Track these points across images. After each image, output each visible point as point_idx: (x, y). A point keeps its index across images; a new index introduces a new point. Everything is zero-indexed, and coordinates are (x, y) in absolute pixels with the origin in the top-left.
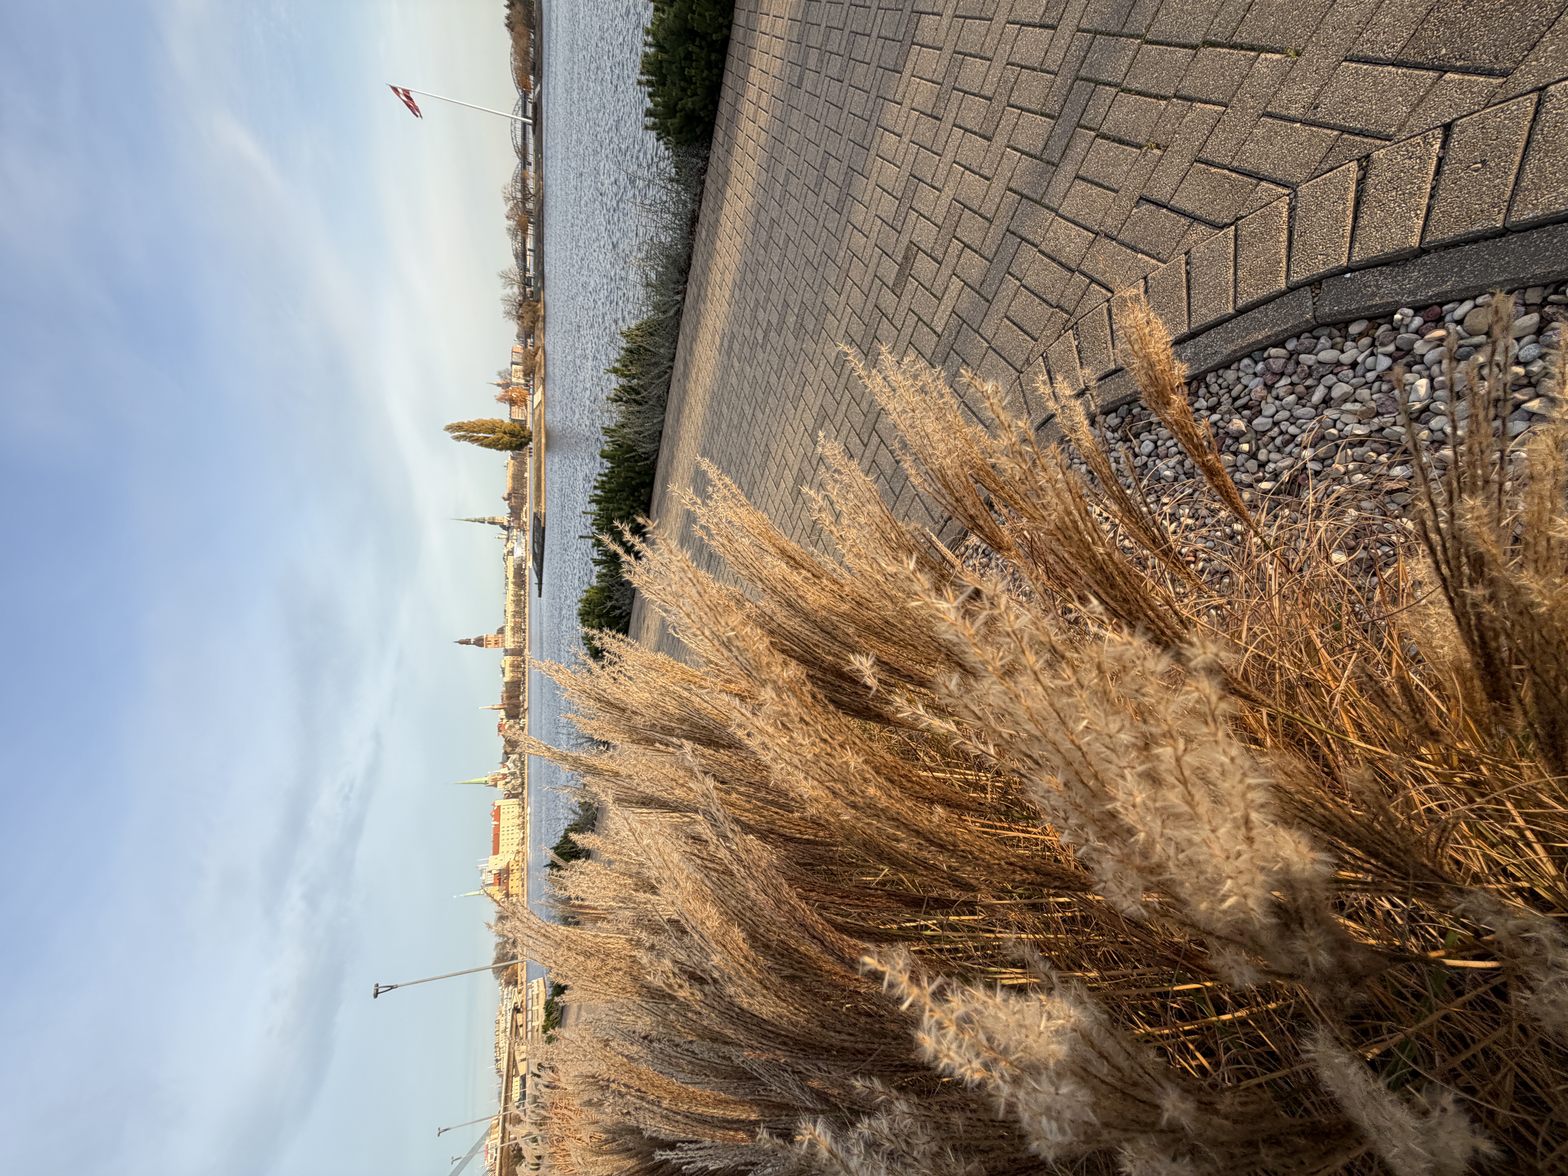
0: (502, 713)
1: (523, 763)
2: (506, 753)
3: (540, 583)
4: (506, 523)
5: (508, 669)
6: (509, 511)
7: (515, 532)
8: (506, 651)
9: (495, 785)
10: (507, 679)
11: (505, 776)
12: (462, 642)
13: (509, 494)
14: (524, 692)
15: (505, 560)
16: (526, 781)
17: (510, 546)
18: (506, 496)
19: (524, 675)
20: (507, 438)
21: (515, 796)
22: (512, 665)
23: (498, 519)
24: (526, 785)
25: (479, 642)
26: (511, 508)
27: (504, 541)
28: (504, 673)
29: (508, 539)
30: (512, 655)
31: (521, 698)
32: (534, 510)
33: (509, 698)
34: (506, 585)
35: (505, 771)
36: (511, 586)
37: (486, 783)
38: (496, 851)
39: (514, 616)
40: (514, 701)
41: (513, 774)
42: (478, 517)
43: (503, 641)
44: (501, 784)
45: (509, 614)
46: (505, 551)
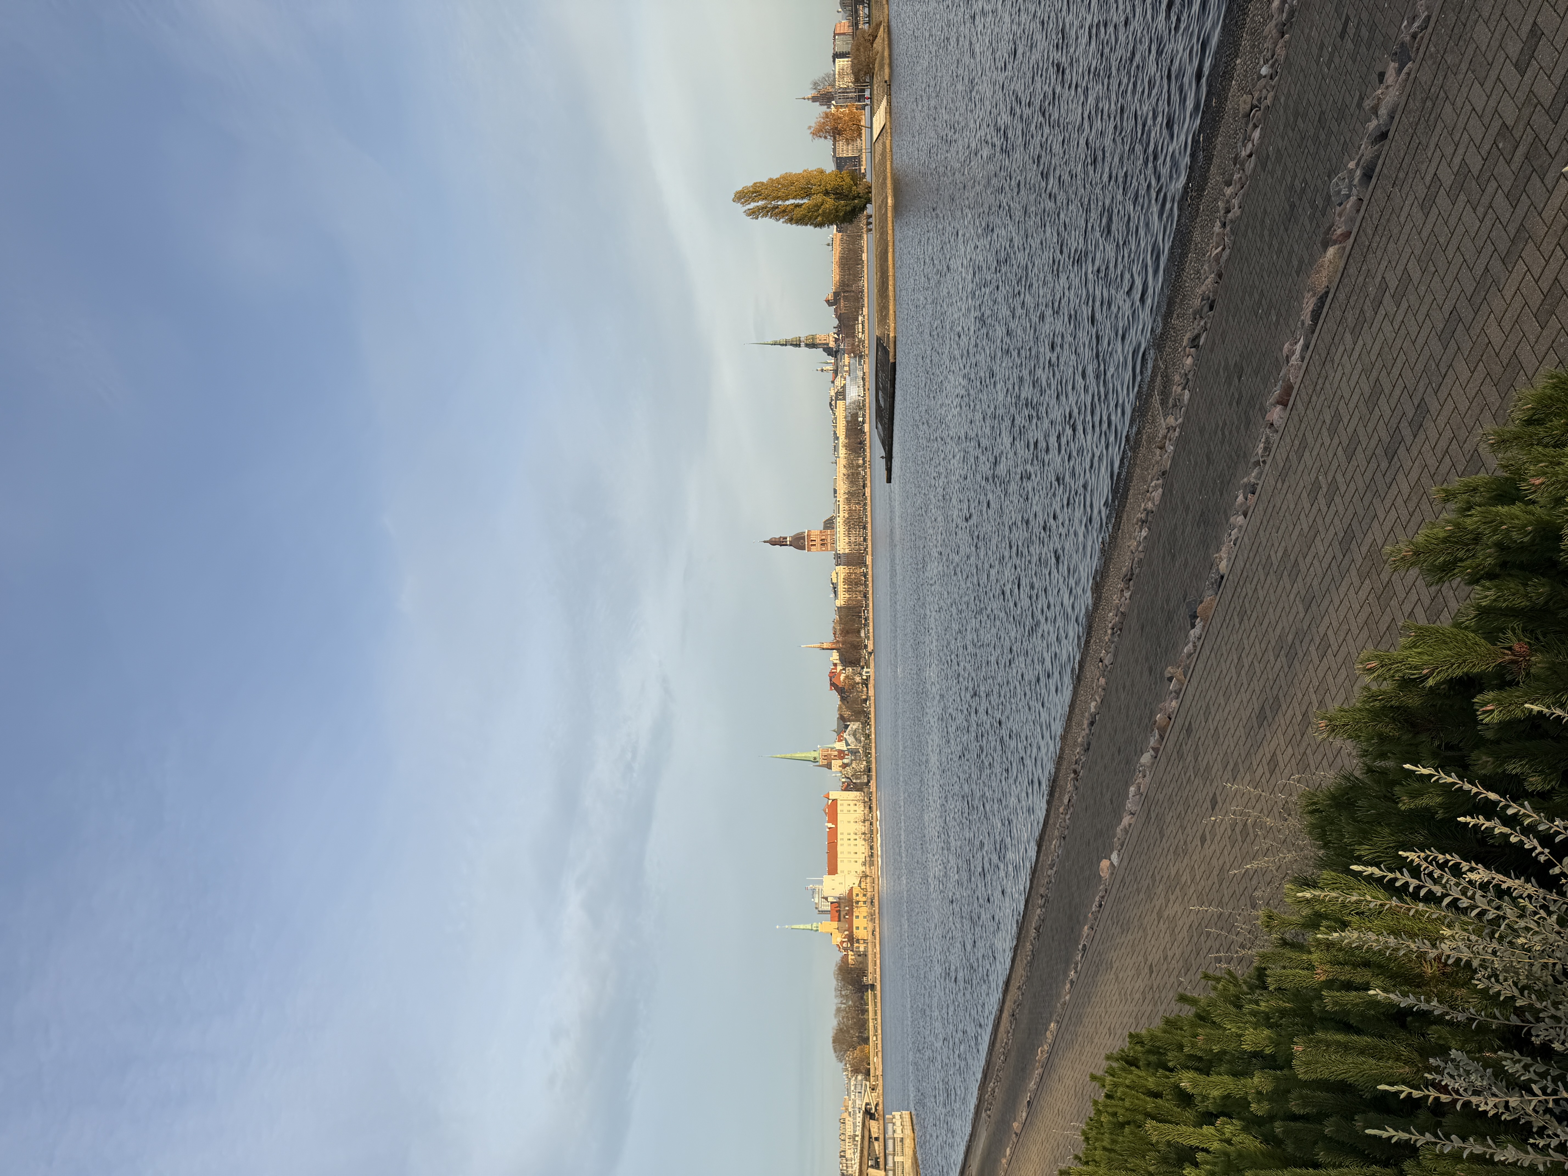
0: (835, 656)
1: (868, 736)
2: (842, 718)
3: (889, 458)
4: (832, 344)
5: (841, 587)
6: (836, 322)
7: (846, 359)
8: (838, 557)
9: (829, 766)
10: (840, 602)
11: (841, 754)
12: (774, 542)
13: (836, 294)
14: (866, 625)
15: (832, 407)
16: (873, 766)
17: (839, 382)
18: (831, 297)
19: (865, 596)
20: (830, 203)
21: (857, 788)
22: (848, 581)
23: (821, 338)
24: (873, 773)
25: (799, 542)
26: (839, 317)
27: (831, 375)
28: (835, 592)
29: (836, 372)
30: (847, 564)
31: (863, 635)
32: (878, 333)
33: (845, 632)
34: (836, 448)
35: (841, 746)
36: (842, 451)
37: (815, 760)
38: (833, 870)
39: (848, 501)
40: (851, 638)
41: (854, 752)
42: (790, 337)
43: (834, 542)
44: (836, 764)
45: (841, 497)
46: (833, 393)
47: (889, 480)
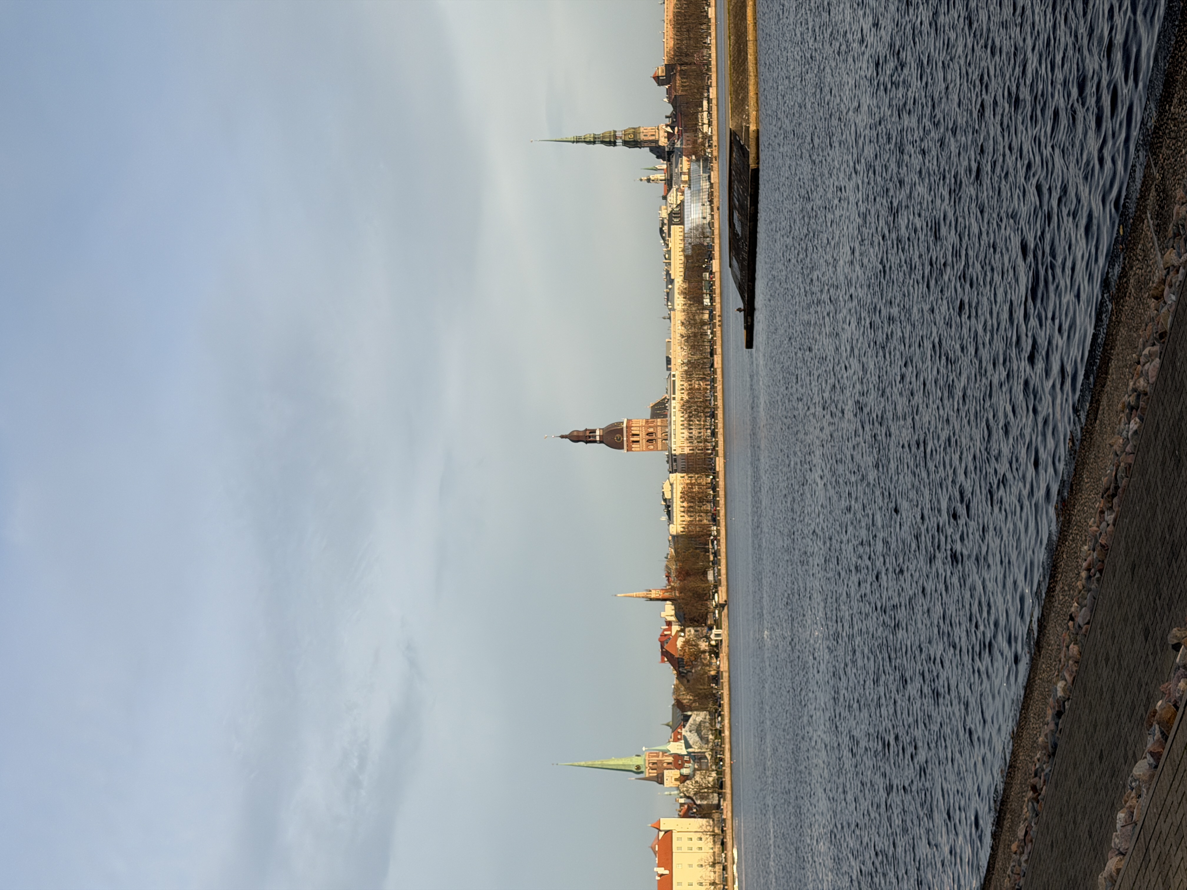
0: (669, 610)
1: (719, 733)
2: (679, 705)
3: (749, 311)
4: (663, 142)
5: (678, 506)
6: (669, 109)
7: (685, 164)
8: (673, 459)
9: (660, 779)
10: (676, 528)
11: (678, 761)
12: (576, 438)
13: (669, 68)
14: (716, 562)
15: (664, 235)
16: (727, 779)
17: (674, 198)
18: (661, 73)
19: (715, 520)
21: (703, 812)
22: (688, 496)
23: (646, 133)
24: (728, 790)
25: (613, 437)
26: (674, 101)
27: (661, 187)
28: (669, 514)
29: (669, 183)
30: (687, 470)
31: (710, 577)
32: (731, 125)
33: (684, 573)
34: (669, 297)
35: (678, 748)
36: (679, 301)
37: (638, 770)
39: (688, 375)
40: (693, 583)
41: (698, 758)
42: (599, 131)
43: (666, 438)
44: (671, 776)
45: (678, 370)
46: (664, 214)
47: (749, 344)
